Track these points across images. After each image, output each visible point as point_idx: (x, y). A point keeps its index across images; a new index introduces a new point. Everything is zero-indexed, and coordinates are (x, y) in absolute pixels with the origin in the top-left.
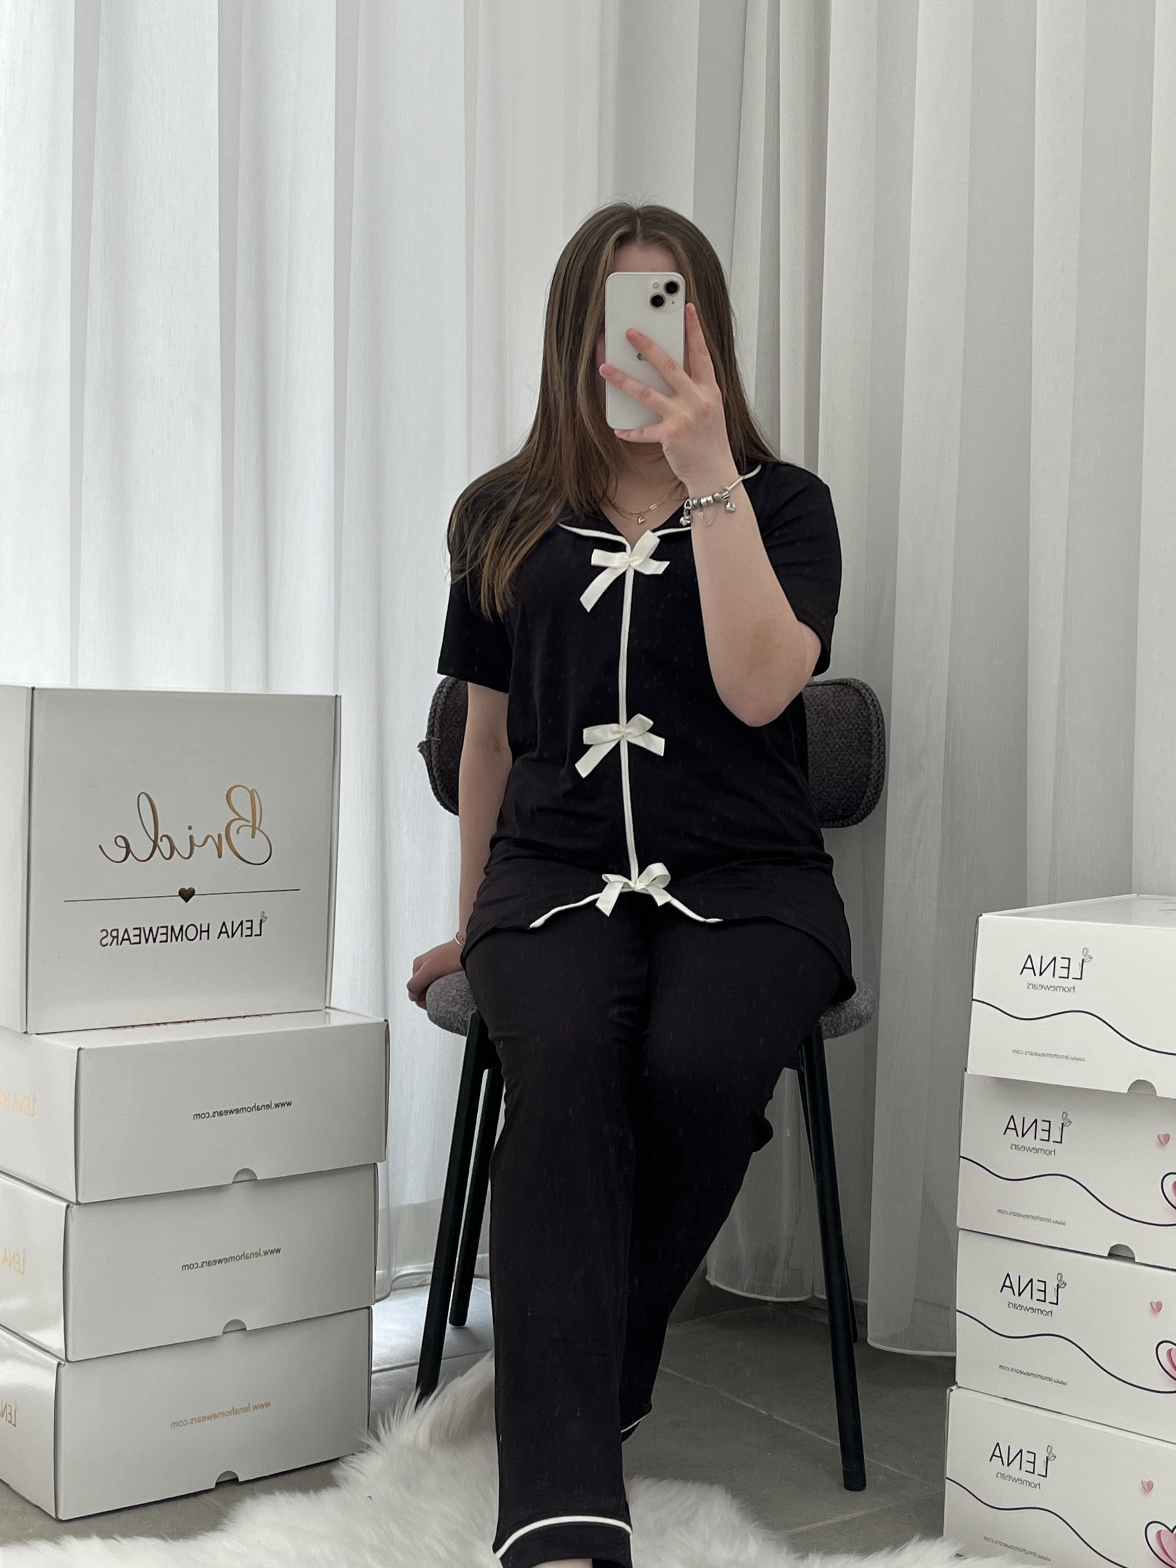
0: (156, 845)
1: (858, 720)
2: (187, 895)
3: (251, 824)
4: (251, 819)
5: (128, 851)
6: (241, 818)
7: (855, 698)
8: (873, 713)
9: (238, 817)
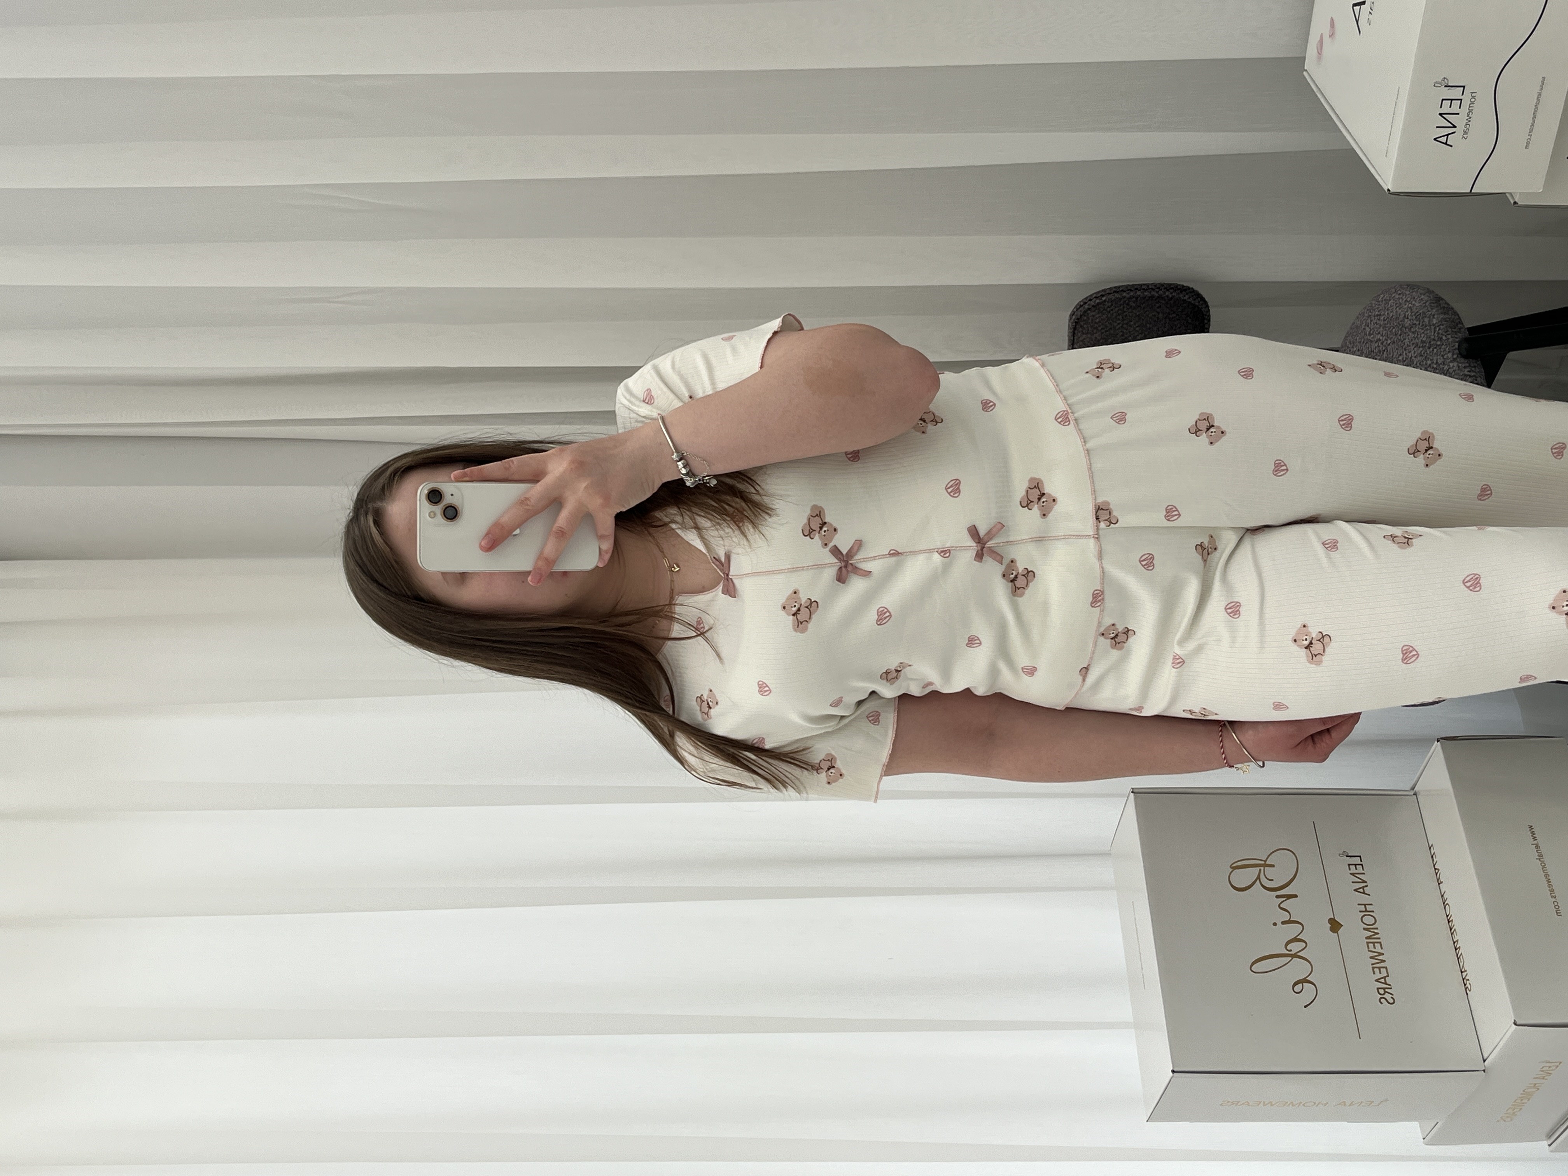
0: (1295, 956)
1: (1114, 311)
2: (1335, 926)
3: (1262, 868)
4: (1258, 869)
5: (1304, 981)
6: (1258, 878)
7: (1092, 314)
8: (1110, 296)
9: (1258, 881)
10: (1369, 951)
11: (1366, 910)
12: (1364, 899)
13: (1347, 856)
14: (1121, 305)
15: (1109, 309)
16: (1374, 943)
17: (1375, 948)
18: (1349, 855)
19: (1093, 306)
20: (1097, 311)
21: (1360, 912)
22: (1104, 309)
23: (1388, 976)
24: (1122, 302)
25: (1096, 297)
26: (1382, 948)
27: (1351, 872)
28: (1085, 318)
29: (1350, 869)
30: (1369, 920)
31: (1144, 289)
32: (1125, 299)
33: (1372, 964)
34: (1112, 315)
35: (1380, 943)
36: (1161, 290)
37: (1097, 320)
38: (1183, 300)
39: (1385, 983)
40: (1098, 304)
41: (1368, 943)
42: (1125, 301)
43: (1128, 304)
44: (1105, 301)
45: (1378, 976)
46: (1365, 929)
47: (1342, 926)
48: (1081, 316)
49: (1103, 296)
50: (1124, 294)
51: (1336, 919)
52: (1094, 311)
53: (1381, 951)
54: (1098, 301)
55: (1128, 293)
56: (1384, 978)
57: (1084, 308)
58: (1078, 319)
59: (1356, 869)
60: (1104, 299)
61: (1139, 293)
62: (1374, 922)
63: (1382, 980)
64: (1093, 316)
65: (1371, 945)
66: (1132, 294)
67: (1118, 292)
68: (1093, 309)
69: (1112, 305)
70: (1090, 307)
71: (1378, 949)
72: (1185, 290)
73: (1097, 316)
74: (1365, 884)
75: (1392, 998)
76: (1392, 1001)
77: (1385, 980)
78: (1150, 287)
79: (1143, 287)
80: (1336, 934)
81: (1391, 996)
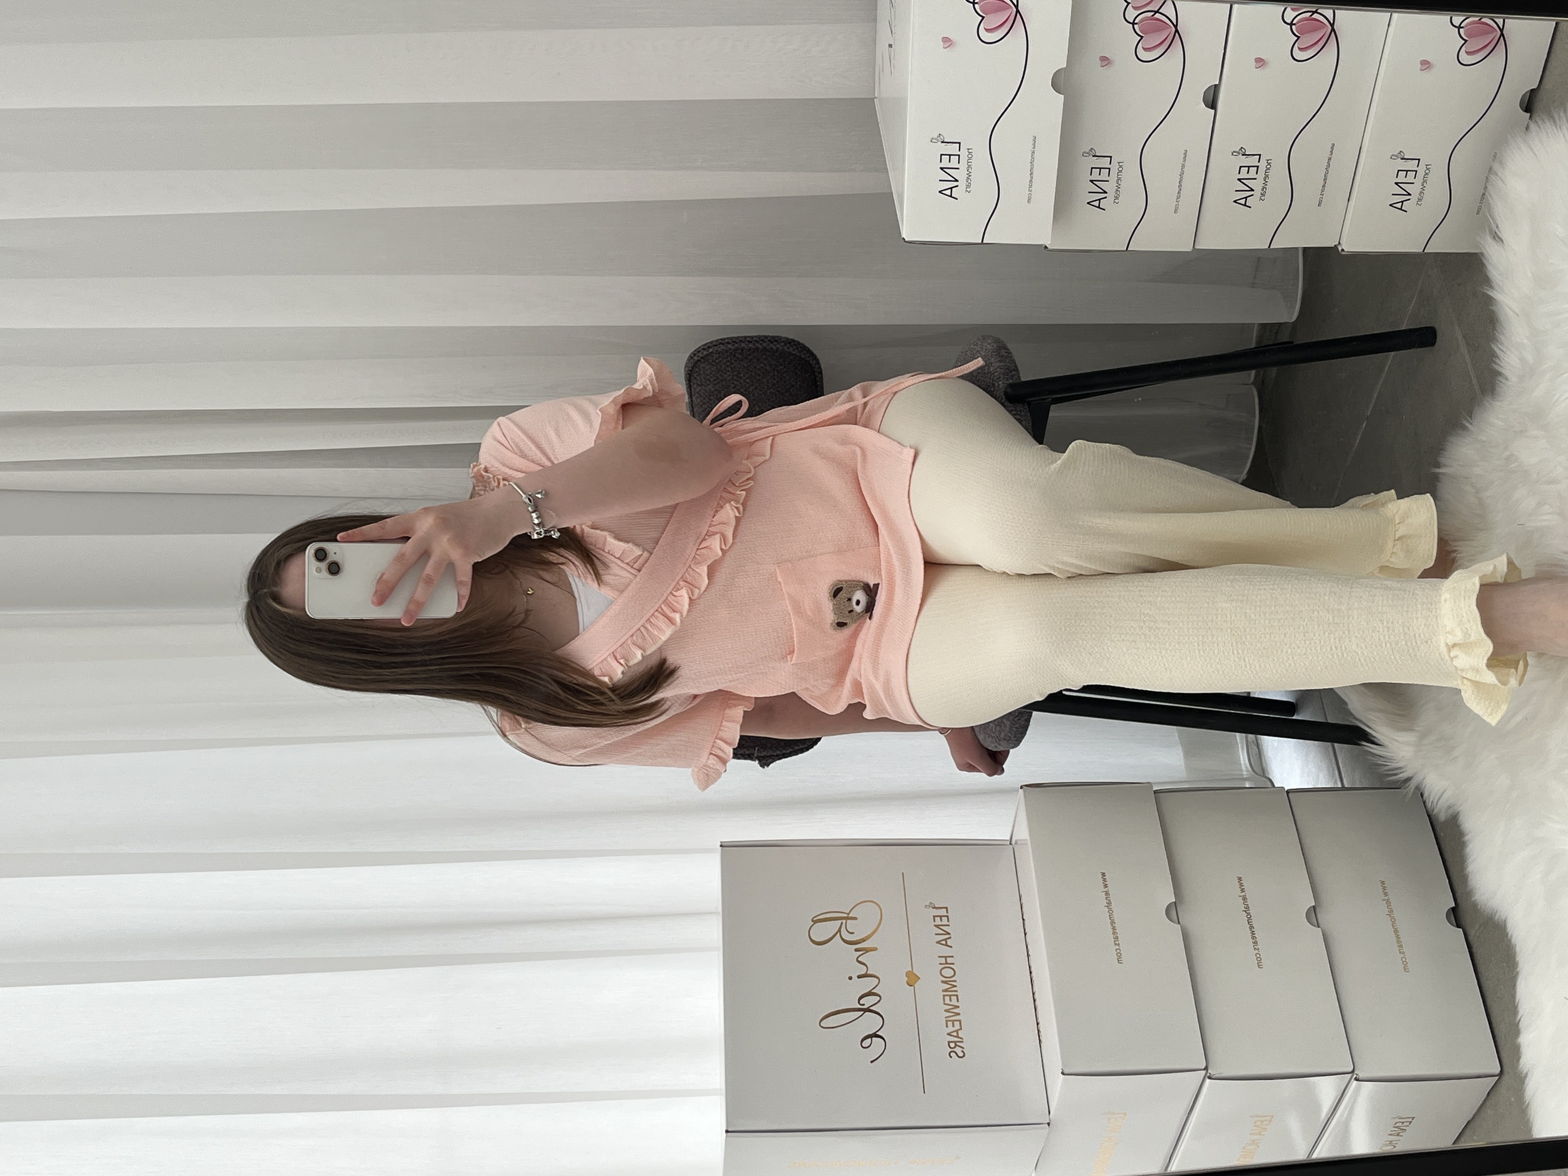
0: (868, 1010)
2: (912, 979)
3: (844, 921)
4: (840, 922)
5: (875, 1035)
6: (839, 930)
7: (703, 365)
8: (716, 348)
9: (839, 934)
10: (945, 1004)
11: (947, 963)
12: (946, 951)
13: (933, 908)
14: (728, 356)
15: (717, 361)
16: (950, 996)
17: (951, 1000)
18: (936, 906)
19: (702, 358)
20: (706, 362)
21: (940, 964)
22: (713, 361)
23: (961, 1029)
24: (728, 354)
25: (703, 349)
26: (958, 1001)
27: (936, 923)
28: (697, 370)
29: (934, 921)
30: (948, 973)
31: (748, 341)
32: (731, 351)
33: (946, 1017)
34: (721, 366)
35: (957, 996)
36: (765, 342)
37: (708, 372)
38: (789, 353)
39: (958, 1037)
40: (706, 355)
41: (944, 996)
42: (731, 353)
43: (734, 356)
44: (712, 353)
45: (951, 1029)
46: (943, 982)
47: (920, 978)
48: (693, 368)
49: (709, 347)
50: (730, 346)
51: (914, 971)
52: (704, 363)
53: (957, 1004)
54: (705, 353)
55: (733, 345)
56: (957, 1031)
57: (694, 360)
58: (691, 371)
59: (941, 920)
60: (711, 350)
61: (743, 345)
62: (953, 974)
63: (955, 1034)
64: (704, 368)
65: (947, 998)
66: (736, 345)
67: (723, 344)
68: (702, 361)
69: (720, 357)
70: (699, 358)
71: (954, 1001)
72: (790, 343)
73: (707, 367)
74: (949, 936)
75: (962, 1051)
76: (961, 1054)
77: (957, 1034)
78: (754, 339)
79: (748, 339)
80: (912, 987)
81: (961, 1049)
